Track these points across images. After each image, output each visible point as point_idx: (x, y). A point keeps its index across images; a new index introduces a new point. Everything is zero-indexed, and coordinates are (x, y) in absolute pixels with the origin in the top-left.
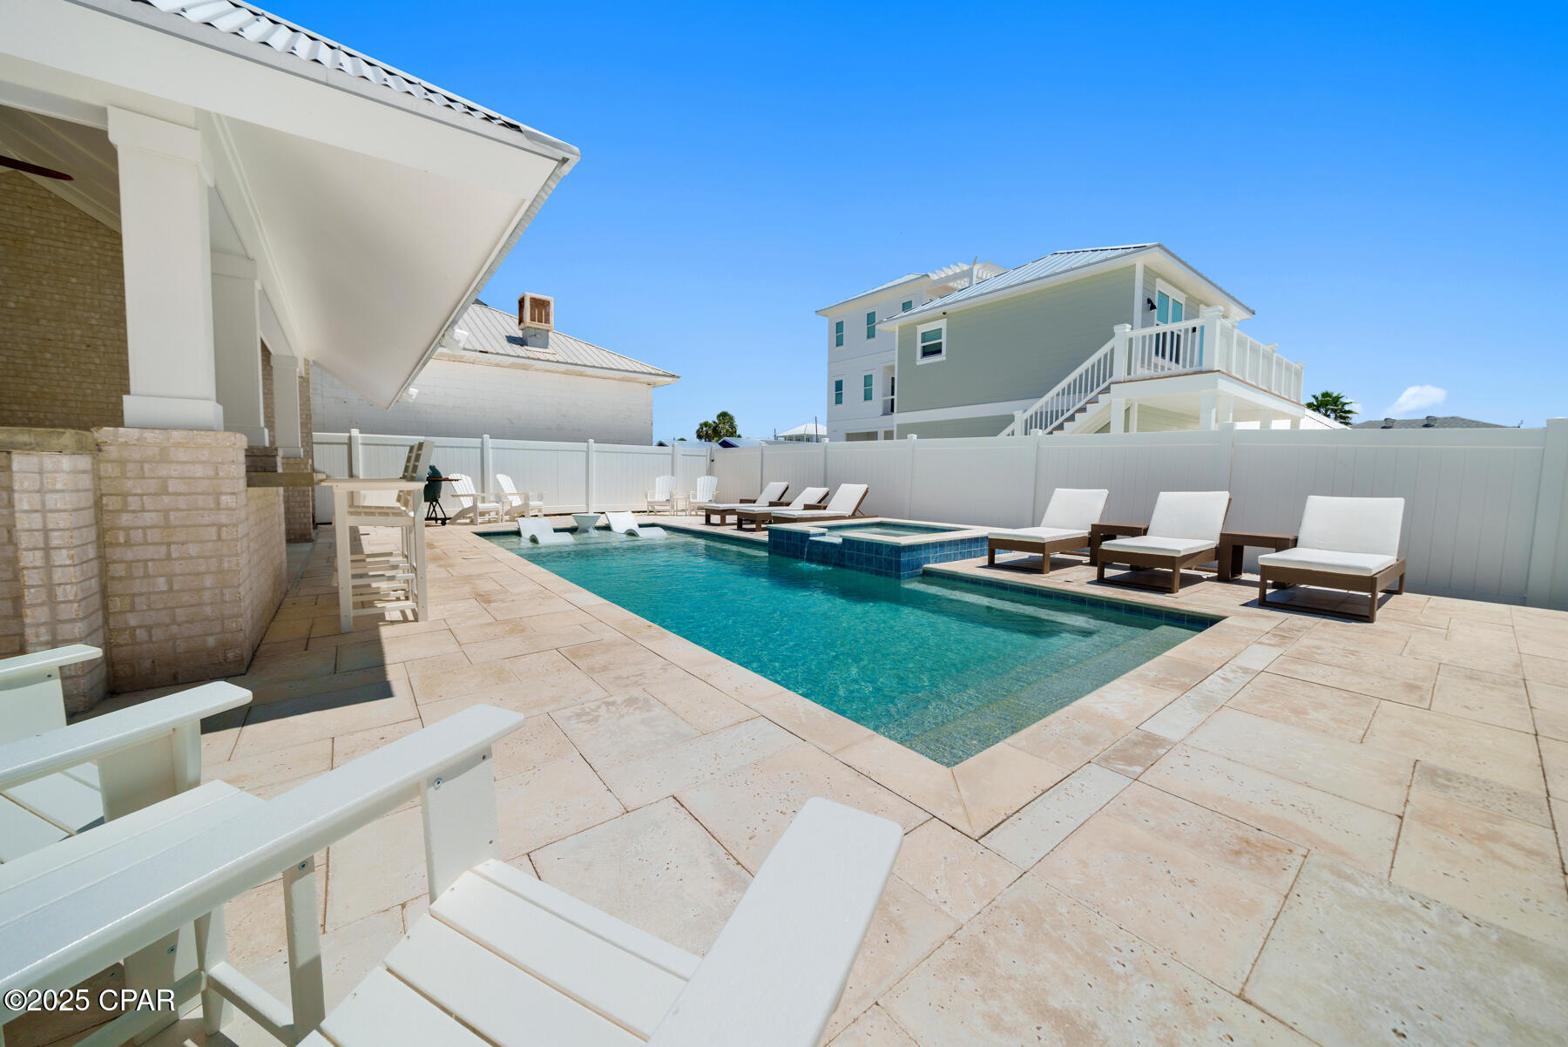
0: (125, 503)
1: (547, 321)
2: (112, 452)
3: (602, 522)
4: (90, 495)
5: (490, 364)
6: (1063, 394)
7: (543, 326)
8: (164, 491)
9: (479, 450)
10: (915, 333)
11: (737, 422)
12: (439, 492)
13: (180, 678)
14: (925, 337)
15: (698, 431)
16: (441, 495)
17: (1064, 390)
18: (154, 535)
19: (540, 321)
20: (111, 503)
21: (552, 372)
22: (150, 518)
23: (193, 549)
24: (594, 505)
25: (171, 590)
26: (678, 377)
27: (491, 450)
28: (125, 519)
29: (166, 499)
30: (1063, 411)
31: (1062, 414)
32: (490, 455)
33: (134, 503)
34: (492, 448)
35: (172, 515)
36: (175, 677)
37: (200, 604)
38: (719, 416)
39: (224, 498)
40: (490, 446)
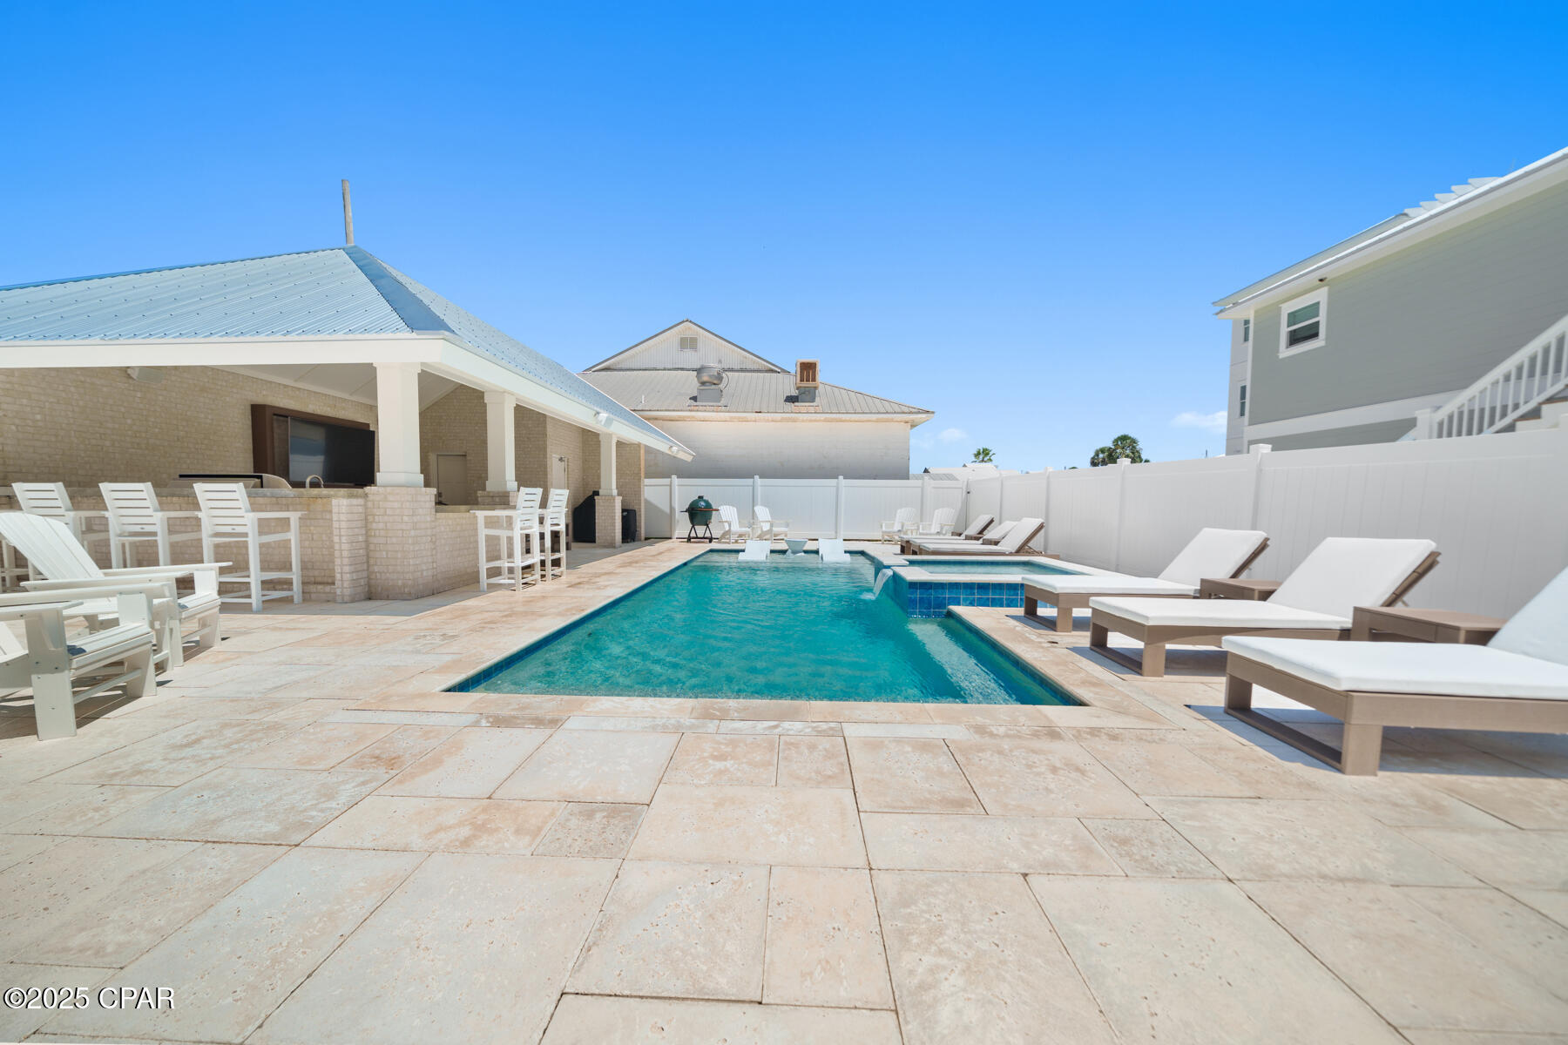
0: (374, 519)
1: (814, 380)
2: (371, 497)
3: (810, 546)
4: (363, 515)
5: (768, 421)
6: (1519, 377)
7: (811, 384)
8: (385, 514)
9: (751, 488)
10: (1279, 315)
11: (1140, 446)
12: (710, 519)
13: (390, 596)
14: (1293, 317)
15: (1093, 458)
16: (712, 520)
17: (1520, 369)
18: (382, 533)
19: (808, 380)
20: (370, 518)
21: (815, 421)
22: (381, 526)
23: (394, 540)
24: (842, 533)
25: (387, 558)
26: (933, 413)
27: (759, 488)
28: (374, 526)
29: (386, 517)
30: (1504, 408)
31: (1504, 415)
32: (759, 491)
33: (377, 519)
34: (761, 486)
35: (388, 524)
36: (388, 596)
37: (396, 565)
38: (1116, 441)
39: (404, 517)
40: (759, 483)
